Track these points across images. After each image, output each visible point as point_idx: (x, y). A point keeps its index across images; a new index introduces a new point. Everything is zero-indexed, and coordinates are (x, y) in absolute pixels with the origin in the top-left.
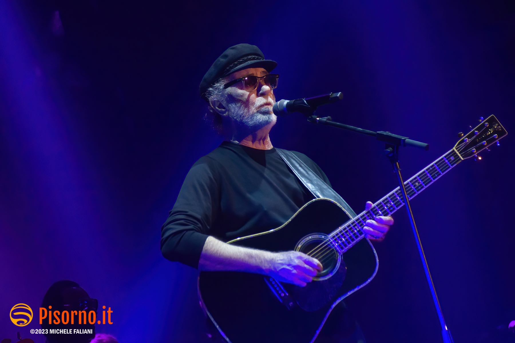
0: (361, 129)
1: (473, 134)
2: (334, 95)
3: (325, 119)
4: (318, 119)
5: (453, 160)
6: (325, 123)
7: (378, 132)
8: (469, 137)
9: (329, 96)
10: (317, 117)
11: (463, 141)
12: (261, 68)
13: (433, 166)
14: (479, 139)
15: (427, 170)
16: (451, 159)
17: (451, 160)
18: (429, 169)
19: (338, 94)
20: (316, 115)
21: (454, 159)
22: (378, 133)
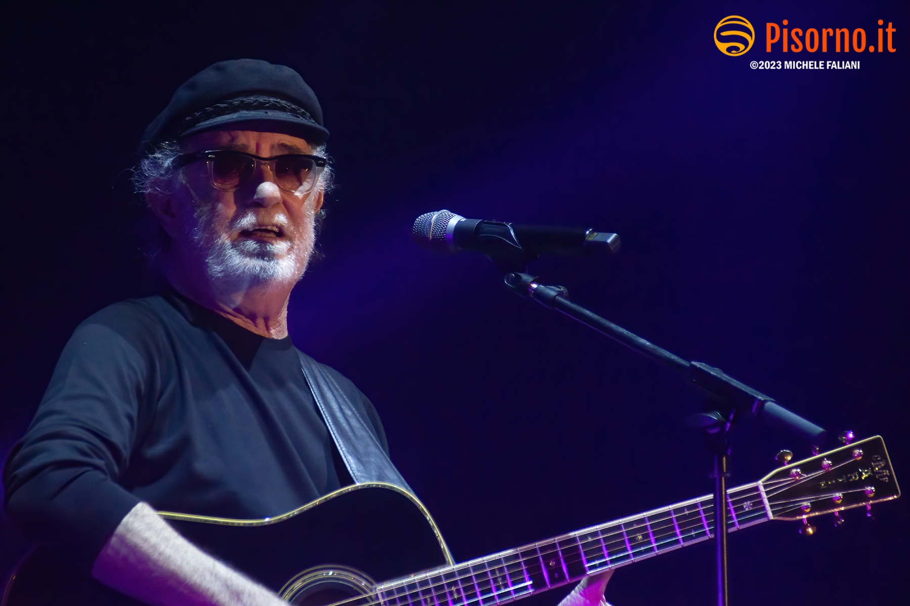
0: (648, 343)
1: (817, 465)
2: (598, 237)
3: (551, 291)
4: (534, 286)
5: (747, 509)
6: (552, 301)
7: (693, 363)
8: (806, 468)
9: (584, 235)
10: (533, 282)
11: (786, 473)
12: (282, 135)
13: (695, 506)
14: (826, 484)
15: (676, 511)
16: (745, 506)
17: (742, 508)
18: (681, 509)
19: (611, 236)
20: (530, 273)
21: (751, 509)
22: (694, 367)
